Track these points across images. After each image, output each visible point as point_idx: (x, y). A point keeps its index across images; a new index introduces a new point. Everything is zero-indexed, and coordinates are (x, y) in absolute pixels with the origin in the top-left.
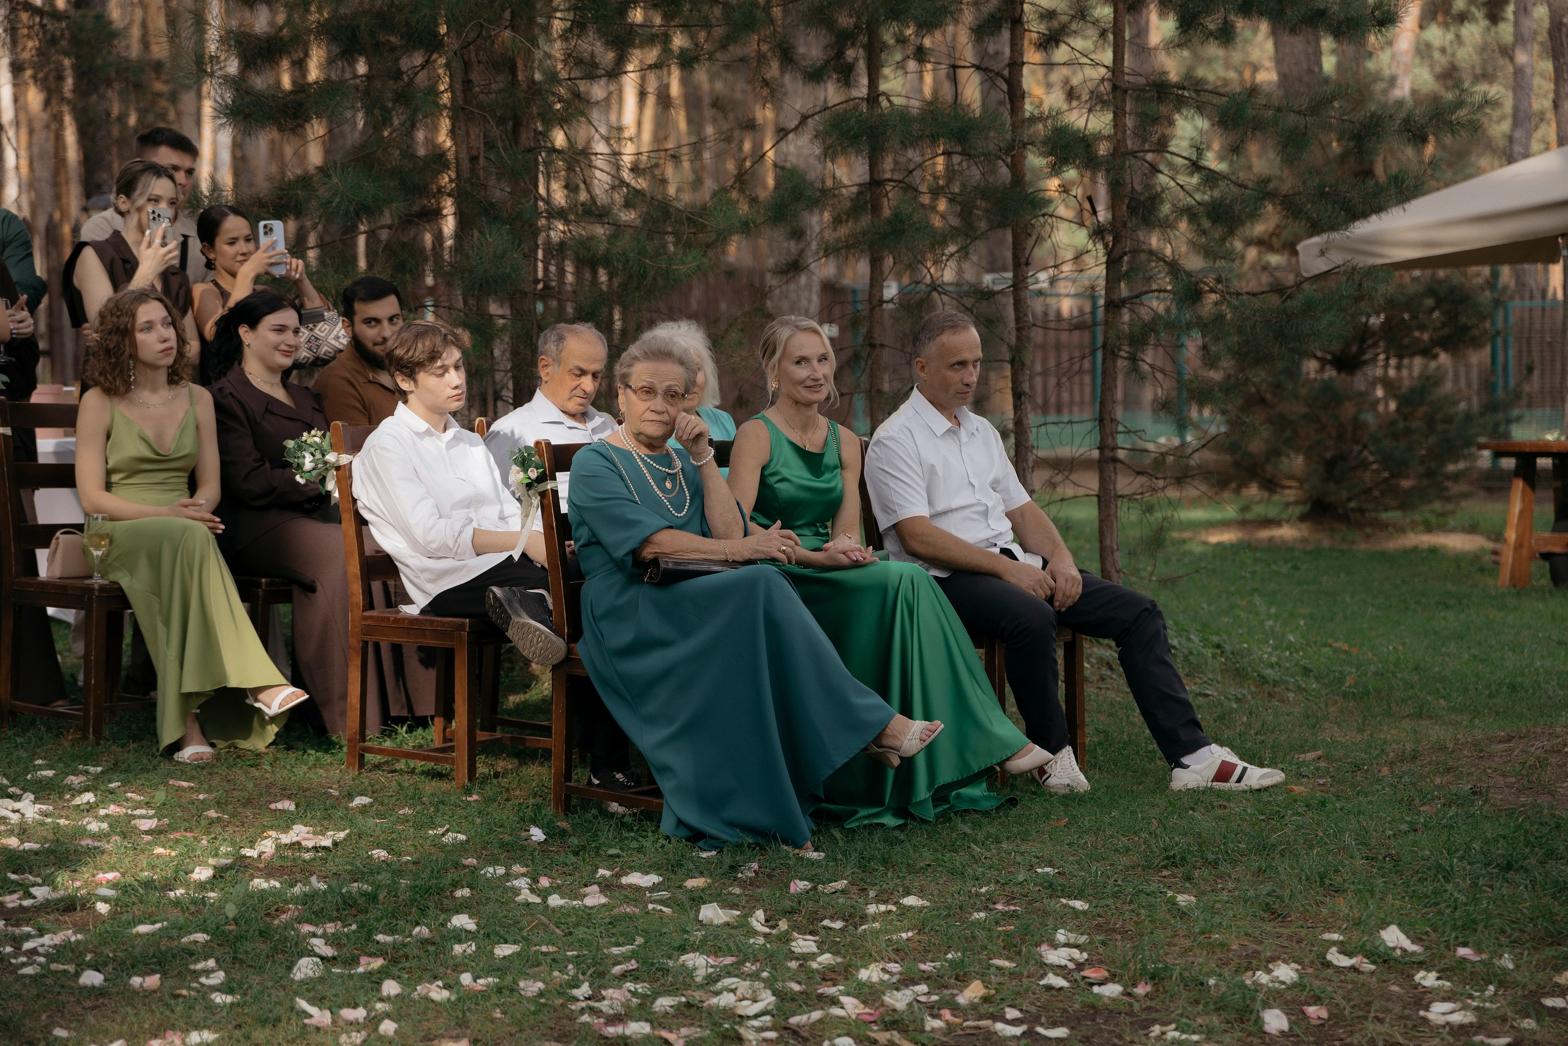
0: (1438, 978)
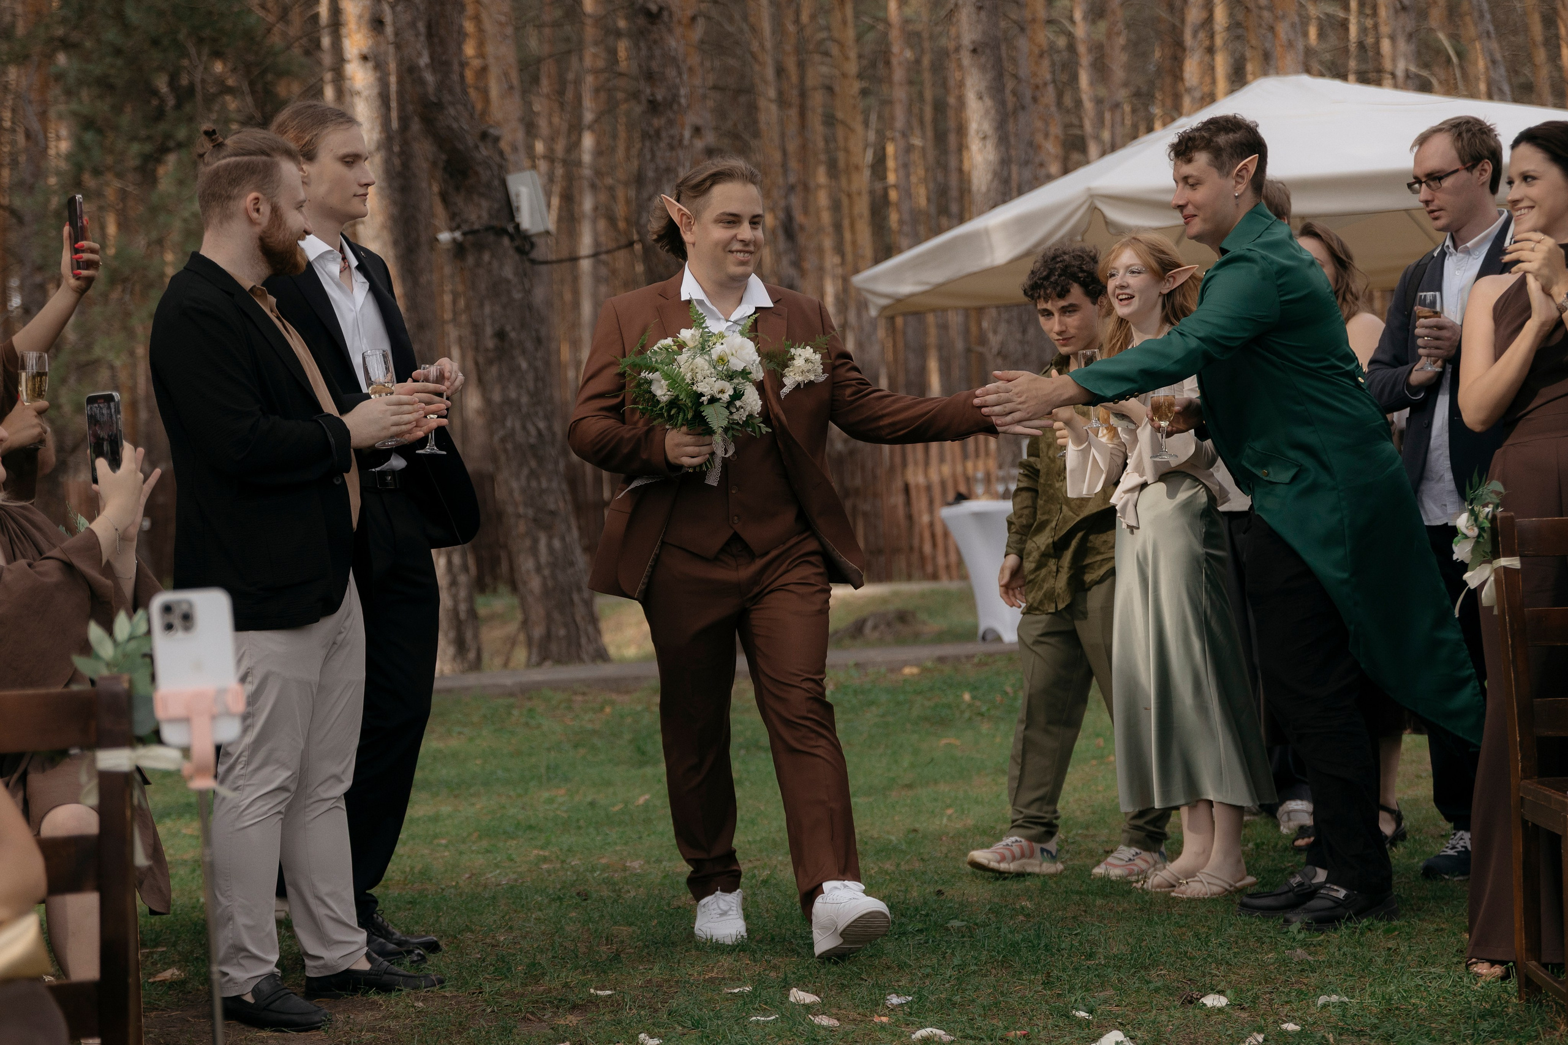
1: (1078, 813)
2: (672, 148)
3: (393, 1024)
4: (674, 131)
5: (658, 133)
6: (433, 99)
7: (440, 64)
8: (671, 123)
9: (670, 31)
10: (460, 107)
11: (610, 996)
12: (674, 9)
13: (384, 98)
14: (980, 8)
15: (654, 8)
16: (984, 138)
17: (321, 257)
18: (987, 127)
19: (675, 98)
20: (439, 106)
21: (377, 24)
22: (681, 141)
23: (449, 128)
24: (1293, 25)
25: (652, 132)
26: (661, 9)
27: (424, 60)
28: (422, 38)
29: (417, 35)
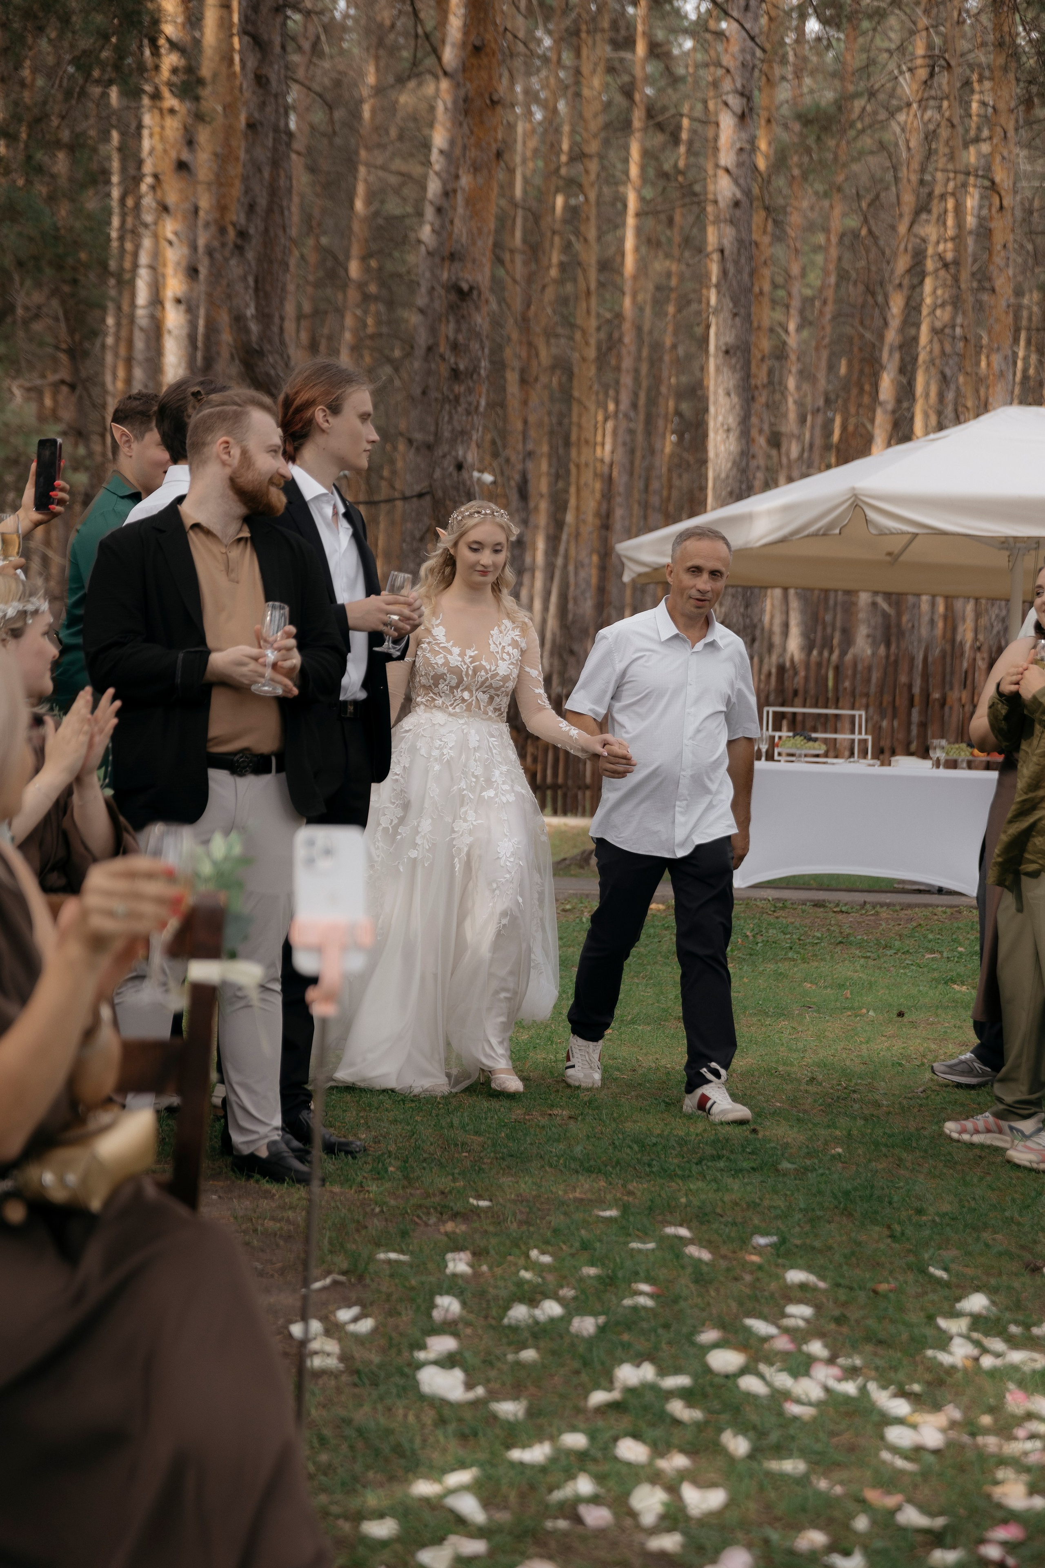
1: (848, 1063)
2: (468, 413)
3: (290, 1214)
4: (472, 399)
5: (457, 399)
6: (256, 347)
7: (264, 317)
8: (470, 391)
9: (477, 308)
10: (277, 357)
11: (489, 1208)
12: (483, 289)
13: (192, 338)
14: (735, 315)
15: (465, 287)
16: (728, 430)
17: (317, 498)
18: (732, 421)
19: (476, 369)
20: (261, 353)
21: (192, 272)
22: (477, 408)
23: (268, 374)
24: (1006, 358)
25: (451, 397)
26: (471, 289)
27: (250, 311)
28: (251, 291)
29: (247, 288)
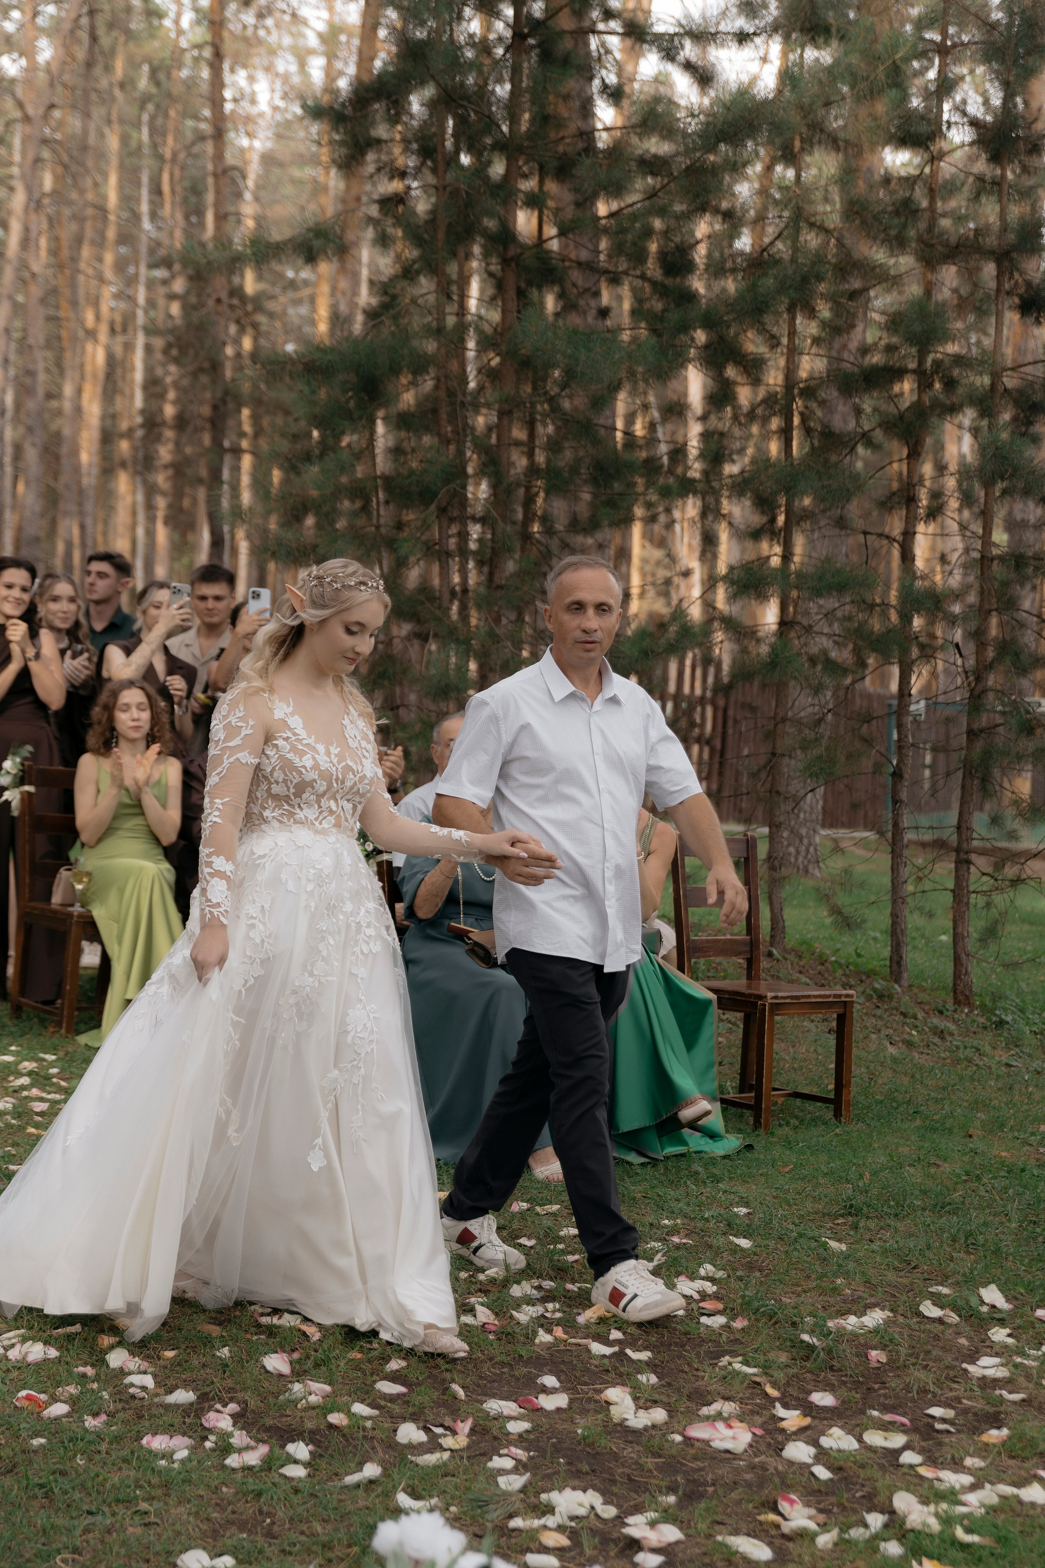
0: (1009, 1335)
